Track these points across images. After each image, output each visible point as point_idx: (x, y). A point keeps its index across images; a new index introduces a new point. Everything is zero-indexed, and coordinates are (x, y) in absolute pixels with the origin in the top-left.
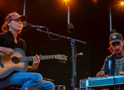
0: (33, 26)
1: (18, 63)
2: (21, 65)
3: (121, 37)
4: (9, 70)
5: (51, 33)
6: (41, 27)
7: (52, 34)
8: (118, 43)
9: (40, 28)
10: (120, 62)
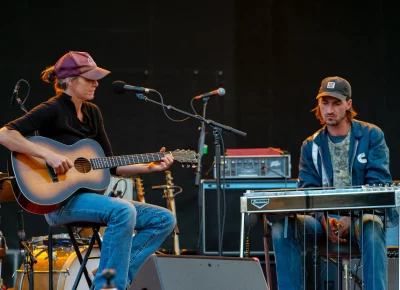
0: (127, 86)
1: (88, 170)
2: (95, 175)
3: (346, 89)
4: (71, 187)
5: (169, 107)
6: (147, 90)
7: (171, 109)
8: (337, 102)
9: (143, 92)
10: (339, 149)
